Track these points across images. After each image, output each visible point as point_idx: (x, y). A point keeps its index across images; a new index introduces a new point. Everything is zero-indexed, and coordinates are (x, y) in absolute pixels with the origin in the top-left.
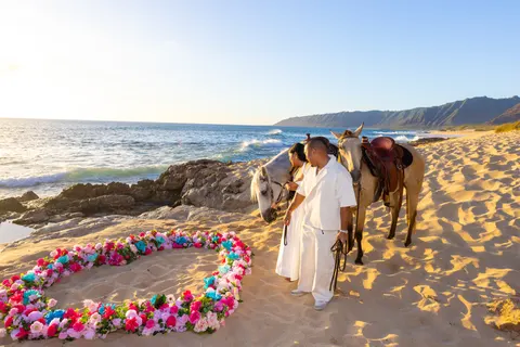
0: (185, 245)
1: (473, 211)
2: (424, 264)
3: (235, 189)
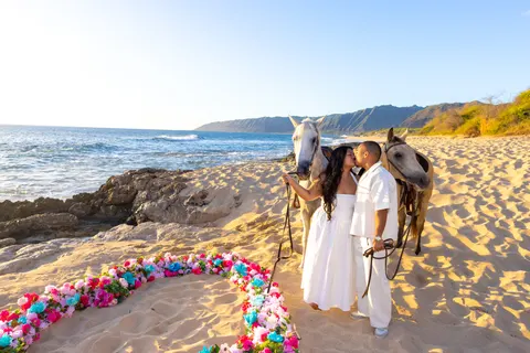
0: (181, 271)
1: (457, 214)
2: (446, 273)
3: (199, 201)
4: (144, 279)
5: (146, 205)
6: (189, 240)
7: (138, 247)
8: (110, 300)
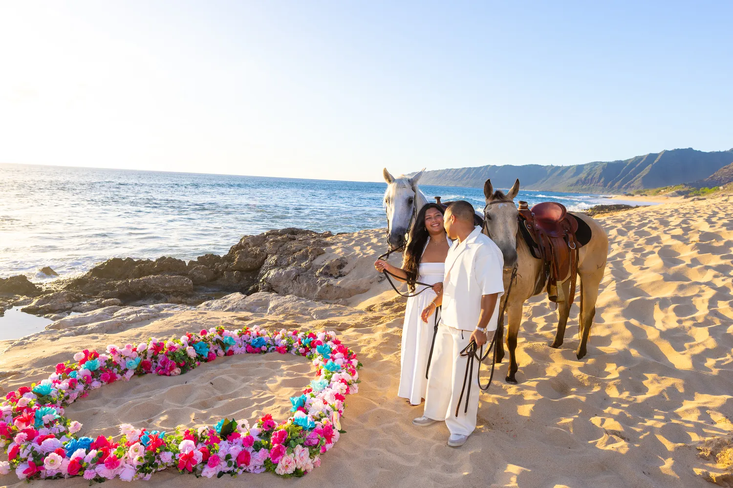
0: (264, 348)
1: (675, 310)
2: (604, 386)
3: (335, 271)
4: (221, 352)
5: (273, 273)
6: (300, 316)
7: (240, 319)
8: (172, 368)
